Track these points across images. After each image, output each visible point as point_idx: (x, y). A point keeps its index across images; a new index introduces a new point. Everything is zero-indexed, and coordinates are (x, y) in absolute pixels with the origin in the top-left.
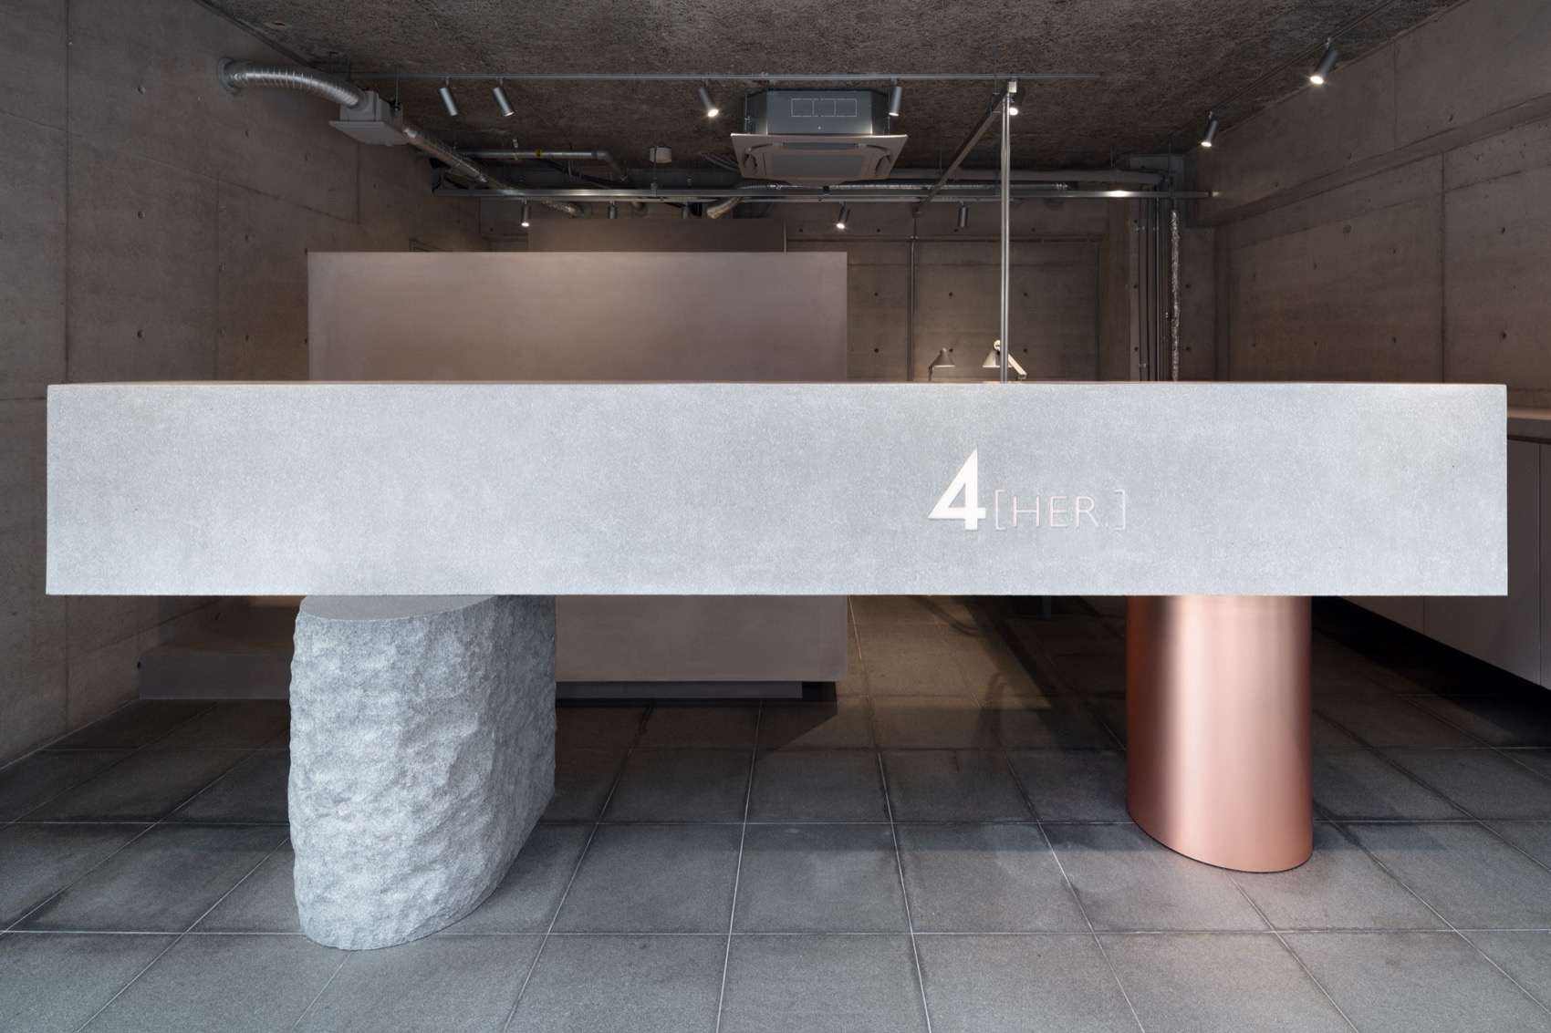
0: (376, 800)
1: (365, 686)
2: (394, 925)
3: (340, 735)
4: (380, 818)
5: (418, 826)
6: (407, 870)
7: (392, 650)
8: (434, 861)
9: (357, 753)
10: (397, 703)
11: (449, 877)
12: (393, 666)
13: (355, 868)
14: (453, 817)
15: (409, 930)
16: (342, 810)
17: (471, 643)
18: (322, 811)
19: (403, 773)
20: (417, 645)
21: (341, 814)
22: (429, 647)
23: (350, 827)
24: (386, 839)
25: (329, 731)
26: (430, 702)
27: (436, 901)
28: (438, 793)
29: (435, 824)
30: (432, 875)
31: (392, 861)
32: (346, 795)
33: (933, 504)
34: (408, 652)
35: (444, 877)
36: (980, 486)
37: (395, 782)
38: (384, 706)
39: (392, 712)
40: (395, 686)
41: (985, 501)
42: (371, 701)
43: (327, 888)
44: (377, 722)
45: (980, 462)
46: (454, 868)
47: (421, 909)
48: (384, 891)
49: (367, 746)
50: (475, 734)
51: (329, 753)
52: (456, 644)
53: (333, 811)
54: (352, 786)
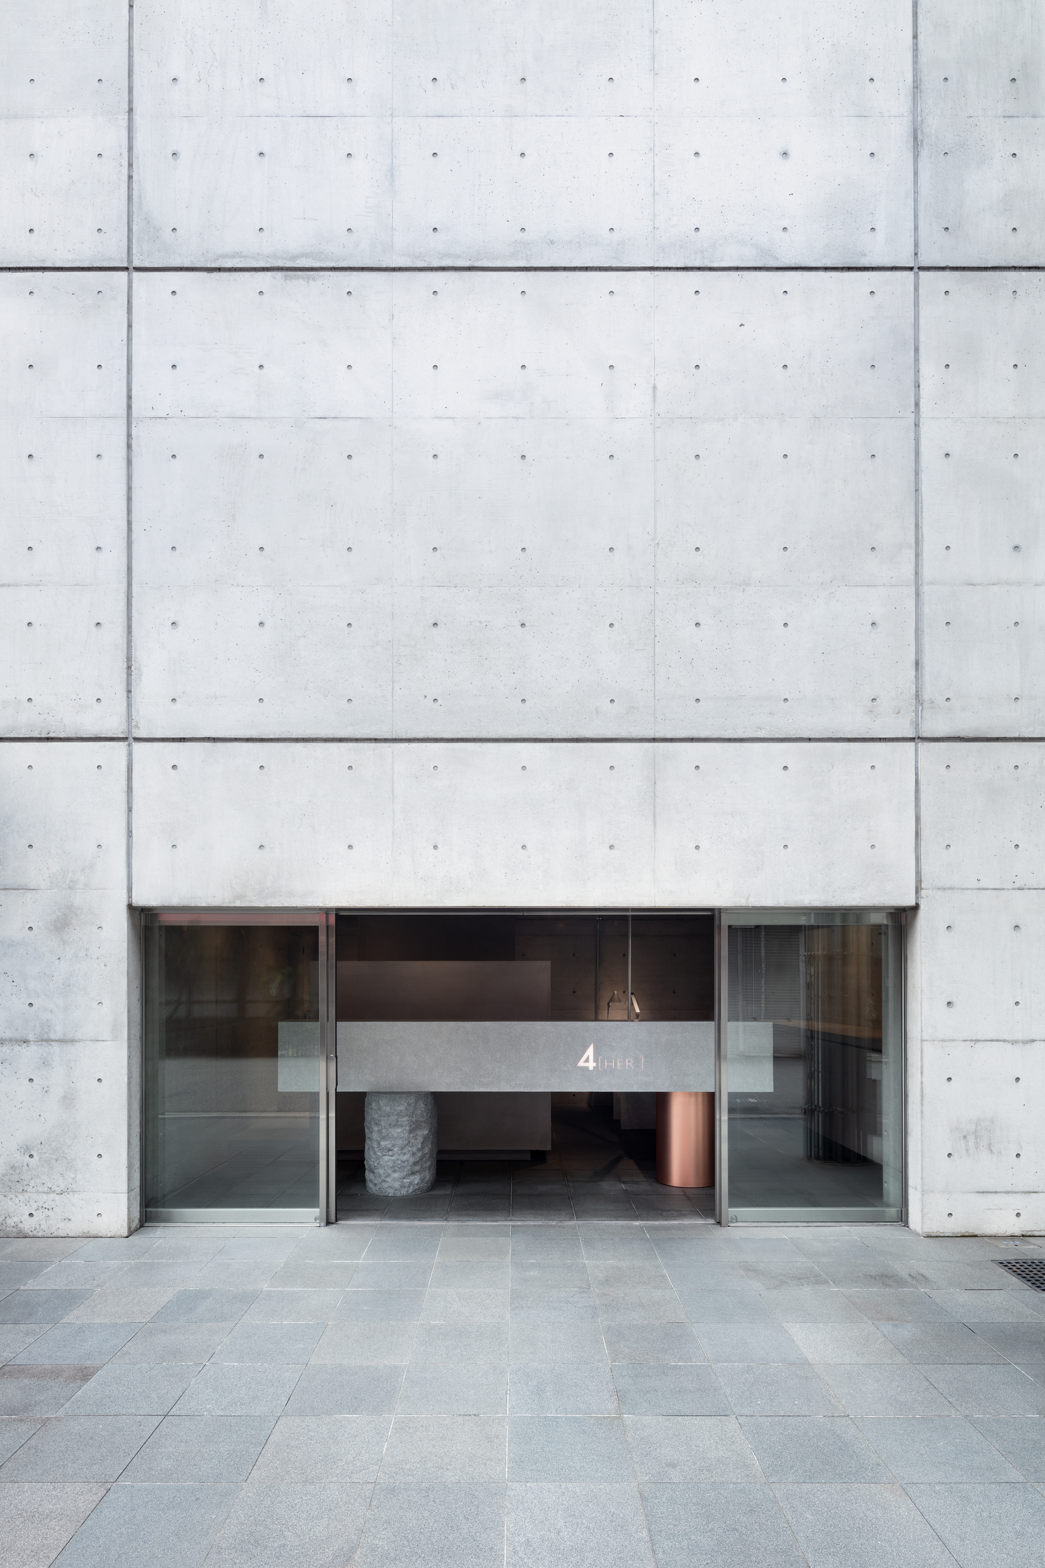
0: (401, 1150)
1: (397, 1115)
2: (406, 1189)
3: (390, 1130)
4: (402, 1156)
5: (413, 1159)
6: (410, 1173)
7: (406, 1104)
8: (417, 1172)
9: (395, 1135)
10: (408, 1120)
11: (421, 1178)
12: (406, 1109)
13: (395, 1171)
14: (421, 1159)
15: (410, 1192)
16: (390, 1153)
17: (426, 1105)
18: (384, 1153)
19: (409, 1142)
20: (413, 1103)
21: (390, 1154)
22: (416, 1105)
23: (393, 1158)
24: (404, 1162)
25: (387, 1128)
26: (416, 1121)
27: (417, 1184)
28: (419, 1150)
29: (418, 1159)
30: (416, 1176)
31: (405, 1169)
32: (392, 1148)
33: (578, 1062)
34: (410, 1105)
35: (419, 1178)
36: (594, 1055)
37: (407, 1144)
38: (404, 1121)
39: (406, 1123)
40: (407, 1115)
41: (595, 1060)
42: (400, 1119)
43: (386, 1177)
44: (401, 1126)
45: (594, 1048)
46: (422, 1176)
47: (414, 1186)
48: (404, 1178)
49: (399, 1133)
50: (428, 1134)
51: (387, 1136)
52: (423, 1104)
53: (387, 1154)
54: (394, 1146)
